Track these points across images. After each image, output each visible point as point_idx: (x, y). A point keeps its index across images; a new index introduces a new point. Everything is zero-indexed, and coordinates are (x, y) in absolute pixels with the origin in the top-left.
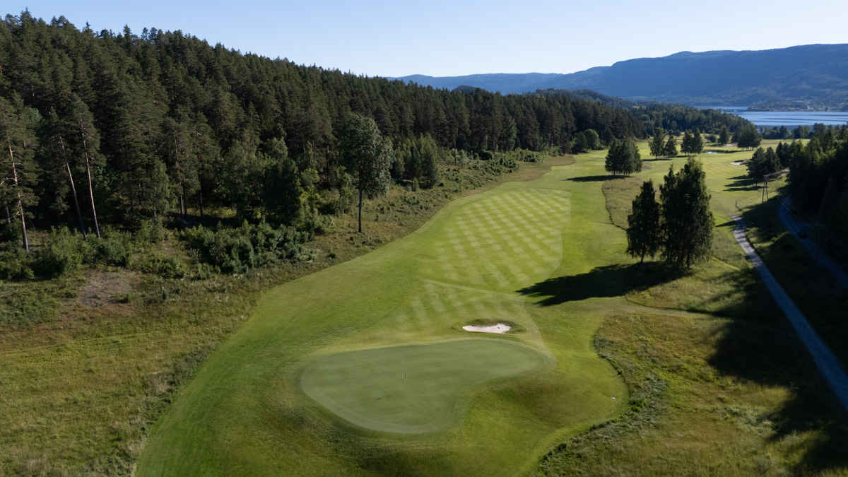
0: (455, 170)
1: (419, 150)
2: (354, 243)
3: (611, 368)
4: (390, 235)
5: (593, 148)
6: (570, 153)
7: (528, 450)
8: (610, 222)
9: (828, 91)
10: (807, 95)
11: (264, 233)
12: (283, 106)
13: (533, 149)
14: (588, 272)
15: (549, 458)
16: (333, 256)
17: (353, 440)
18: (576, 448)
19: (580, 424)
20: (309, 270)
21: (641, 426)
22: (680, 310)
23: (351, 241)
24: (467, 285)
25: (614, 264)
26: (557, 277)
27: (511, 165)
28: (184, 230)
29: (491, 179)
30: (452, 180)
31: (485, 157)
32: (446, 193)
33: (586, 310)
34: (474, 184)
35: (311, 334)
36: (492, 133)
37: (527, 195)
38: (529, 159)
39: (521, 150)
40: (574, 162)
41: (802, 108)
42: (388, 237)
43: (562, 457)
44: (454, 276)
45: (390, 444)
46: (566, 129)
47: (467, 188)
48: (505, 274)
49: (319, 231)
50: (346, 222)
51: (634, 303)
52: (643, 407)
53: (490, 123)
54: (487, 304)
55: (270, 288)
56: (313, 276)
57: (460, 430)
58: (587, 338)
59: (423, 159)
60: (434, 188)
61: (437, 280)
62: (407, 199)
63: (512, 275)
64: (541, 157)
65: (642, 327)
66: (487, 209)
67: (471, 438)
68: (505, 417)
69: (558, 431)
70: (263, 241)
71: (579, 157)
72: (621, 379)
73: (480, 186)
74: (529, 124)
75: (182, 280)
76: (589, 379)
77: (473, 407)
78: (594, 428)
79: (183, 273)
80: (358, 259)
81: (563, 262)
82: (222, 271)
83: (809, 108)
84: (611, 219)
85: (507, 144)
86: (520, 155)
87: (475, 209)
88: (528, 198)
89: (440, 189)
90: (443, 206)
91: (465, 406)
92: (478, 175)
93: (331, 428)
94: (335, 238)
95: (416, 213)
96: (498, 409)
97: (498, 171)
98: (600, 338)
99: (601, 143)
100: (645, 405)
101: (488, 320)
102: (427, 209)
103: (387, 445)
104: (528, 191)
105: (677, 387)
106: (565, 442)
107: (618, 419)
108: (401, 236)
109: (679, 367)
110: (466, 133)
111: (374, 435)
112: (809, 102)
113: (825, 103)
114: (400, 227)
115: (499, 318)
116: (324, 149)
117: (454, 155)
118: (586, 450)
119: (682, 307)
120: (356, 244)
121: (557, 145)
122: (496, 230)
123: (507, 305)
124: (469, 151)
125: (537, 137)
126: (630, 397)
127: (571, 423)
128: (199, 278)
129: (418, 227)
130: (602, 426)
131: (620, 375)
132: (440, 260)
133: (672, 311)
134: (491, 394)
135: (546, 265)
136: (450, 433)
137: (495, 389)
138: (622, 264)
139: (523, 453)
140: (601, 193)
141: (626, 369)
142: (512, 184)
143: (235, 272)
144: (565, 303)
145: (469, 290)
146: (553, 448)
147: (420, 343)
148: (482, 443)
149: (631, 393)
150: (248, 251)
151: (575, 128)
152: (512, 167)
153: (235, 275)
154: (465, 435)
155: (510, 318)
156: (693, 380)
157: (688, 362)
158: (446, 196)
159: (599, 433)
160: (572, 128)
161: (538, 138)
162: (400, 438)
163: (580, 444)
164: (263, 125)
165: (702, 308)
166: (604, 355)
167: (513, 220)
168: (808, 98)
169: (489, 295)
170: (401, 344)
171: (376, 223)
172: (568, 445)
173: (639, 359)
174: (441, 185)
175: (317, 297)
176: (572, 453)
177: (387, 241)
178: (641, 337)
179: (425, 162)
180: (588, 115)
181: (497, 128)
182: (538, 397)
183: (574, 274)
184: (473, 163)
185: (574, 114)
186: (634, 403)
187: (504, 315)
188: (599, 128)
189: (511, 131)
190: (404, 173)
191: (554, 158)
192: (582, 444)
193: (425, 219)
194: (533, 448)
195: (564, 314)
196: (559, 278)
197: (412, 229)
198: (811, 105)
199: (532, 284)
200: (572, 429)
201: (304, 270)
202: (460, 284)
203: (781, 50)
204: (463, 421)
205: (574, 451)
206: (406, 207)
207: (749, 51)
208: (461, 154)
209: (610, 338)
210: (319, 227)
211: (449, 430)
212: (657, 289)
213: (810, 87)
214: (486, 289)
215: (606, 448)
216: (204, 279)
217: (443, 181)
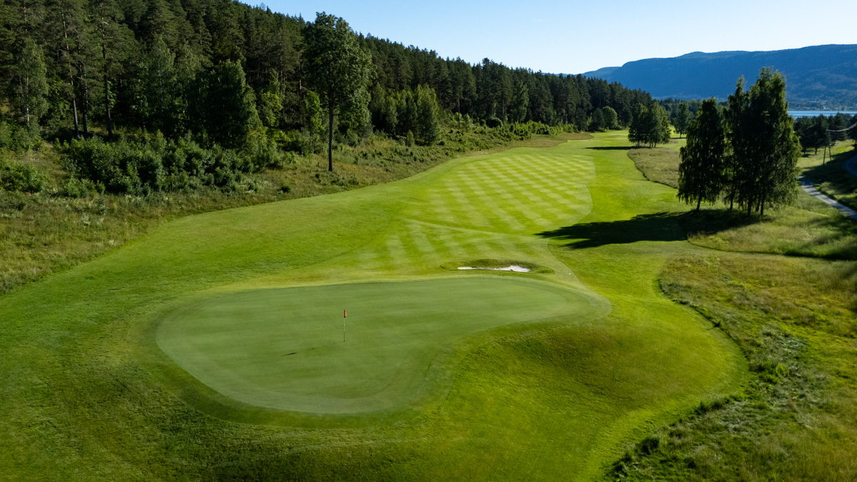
0: (458, 132)
1: (416, 101)
2: (320, 181)
3: (700, 317)
4: (371, 179)
5: (612, 128)
6: (586, 131)
7: (578, 449)
8: (645, 179)
9: (844, 91)
10: (822, 95)
11: (186, 152)
12: (247, 33)
13: (546, 122)
14: (628, 219)
15: (626, 468)
16: (286, 190)
17: (209, 426)
18: (680, 447)
19: (673, 403)
20: (245, 201)
21: (795, 407)
22: (774, 253)
23: (316, 179)
24: (467, 227)
25: (661, 211)
26: (588, 222)
27: (523, 133)
28: (69, 142)
29: (500, 144)
30: (455, 141)
31: (493, 124)
32: (447, 151)
33: (639, 253)
34: (479, 146)
35: (217, 268)
36: (502, 99)
37: (542, 157)
38: (542, 131)
39: (533, 122)
40: (593, 137)
41: (818, 108)
42: (369, 181)
43: (655, 466)
44: (450, 219)
45: (282, 435)
46: (581, 106)
47: (472, 149)
48: (518, 218)
49: (275, 166)
50: (315, 162)
51: (703, 247)
52: (780, 375)
53: (499, 88)
54: (493, 245)
55: (179, 215)
56: (250, 209)
57: (439, 408)
58: (649, 282)
59: (421, 111)
60: (433, 146)
61: (425, 221)
62: (398, 151)
63: (529, 220)
64: (555, 131)
65: (726, 272)
66: (495, 166)
67: (459, 425)
68: (529, 387)
69: (632, 414)
70: (183, 161)
71: (597, 134)
72: (723, 334)
73: (488, 148)
74: (542, 96)
75: (37, 194)
76: (670, 330)
77: (468, 369)
78: (703, 410)
79: (39, 186)
80: (322, 197)
81: (594, 209)
82: (106, 190)
83: (825, 108)
84: (645, 177)
85: (518, 113)
86: (532, 127)
87: (480, 165)
88: (543, 160)
89: (440, 148)
90: (442, 162)
91: (451, 366)
92: (485, 139)
93: (176, 404)
94: (295, 174)
95: (408, 164)
96: (514, 373)
97: (508, 137)
98: (668, 283)
99: (619, 123)
100: (781, 372)
101: (496, 261)
102: (422, 161)
103: (277, 436)
104: (542, 155)
105: (823, 345)
106: (655, 436)
107: (742, 395)
108: (384, 181)
109: (812, 318)
110: (472, 97)
111: (258, 416)
112: (823, 102)
113: (841, 103)
114: (385, 172)
115: (514, 259)
116: (295, 83)
117: (458, 120)
118: (701, 451)
119: (776, 250)
120: (322, 182)
121: (572, 123)
122: (506, 182)
123: (521, 247)
124: (474, 117)
125: (550, 109)
126: (749, 360)
127: (655, 400)
128: (65, 194)
129: (409, 175)
130: (717, 406)
131: (718, 328)
132: (433, 204)
133: (762, 255)
134: (501, 348)
135: (574, 212)
136: (418, 413)
137: (509, 340)
138: (671, 211)
139: (569, 457)
140: (627, 157)
141: (725, 320)
142: (523, 149)
143: (130, 193)
144: (606, 246)
145: (471, 232)
146: (631, 447)
147: (386, 280)
148: (482, 435)
149: (747, 354)
150: (154, 168)
151: (591, 105)
152: (523, 136)
153: (128, 196)
154: (447, 418)
155: (530, 259)
156: (845, 336)
157: (824, 312)
158: (447, 154)
159: (715, 418)
160: (588, 105)
161: (552, 112)
162: (309, 423)
163: (685, 440)
164: (216, 48)
165: (807, 251)
166: (685, 300)
167: (526, 175)
168: (823, 98)
169: (497, 236)
170: (355, 281)
171: (355, 166)
172: (661, 441)
173: (740, 309)
174: (442, 144)
175: (246, 229)
176: (675, 459)
177: (365, 184)
178: (730, 282)
179: (423, 114)
180: (605, 94)
181: (507, 93)
182: (587, 355)
183: (612, 220)
184: (479, 128)
185: (590, 92)
186: (761, 369)
187: (520, 256)
188: (618, 107)
189: (522, 98)
190: (398, 126)
191: (569, 134)
192: (690, 439)
193: (417, 170)
194: (589, 449)
195: (606, 257)
196: (592, 223)
197: (401, 176)
198: (827, 104)
199: (557, 228)
200: (658, 412)
201: (238, 201)
202: (457, 226)
203: (796, 50)
204: (447, 391)
205: (679, 454)
206: (397, 158)
207: (763, 52)
208: (466, 119)
209: (684, 282)
210: (276, 162)
211: (415, 409)
212: (731, 233)
213: (824, 87)
214: (495, 231)
215: (744, 449)
216: (75, 196)
217: (444, 140)
